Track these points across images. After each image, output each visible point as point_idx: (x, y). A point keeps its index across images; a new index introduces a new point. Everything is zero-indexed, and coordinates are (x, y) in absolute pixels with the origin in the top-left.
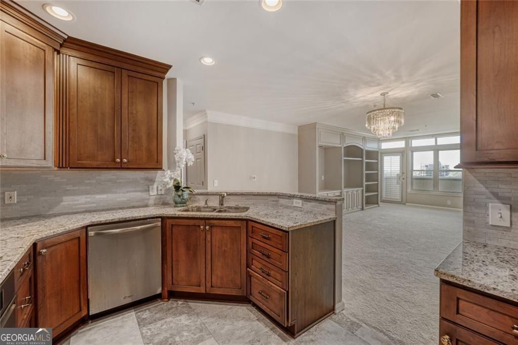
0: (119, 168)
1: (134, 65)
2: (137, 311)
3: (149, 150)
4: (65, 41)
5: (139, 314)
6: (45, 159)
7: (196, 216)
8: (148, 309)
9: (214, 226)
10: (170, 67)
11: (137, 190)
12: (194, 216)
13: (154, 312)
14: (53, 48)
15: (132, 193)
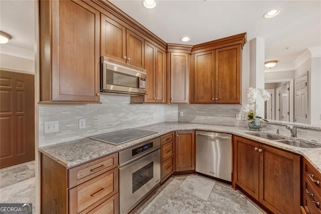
0: (214, 103)
1: (221, 44)
2: (217, 184)
3: (231, 92)
4: (192, 48)
5: (216, 185)
6: (185, 100)
7: (252, 139)
8: (222, 186)
9: (267, 151)
10: (245, 34)
11: (228, 116)
12: (250, 138)
13: (223, 190)
14: (188, 53)
15: (226, 118)
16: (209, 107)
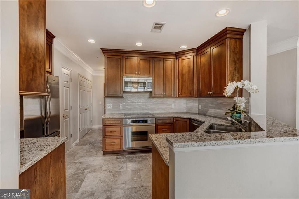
16: (218, 101)
